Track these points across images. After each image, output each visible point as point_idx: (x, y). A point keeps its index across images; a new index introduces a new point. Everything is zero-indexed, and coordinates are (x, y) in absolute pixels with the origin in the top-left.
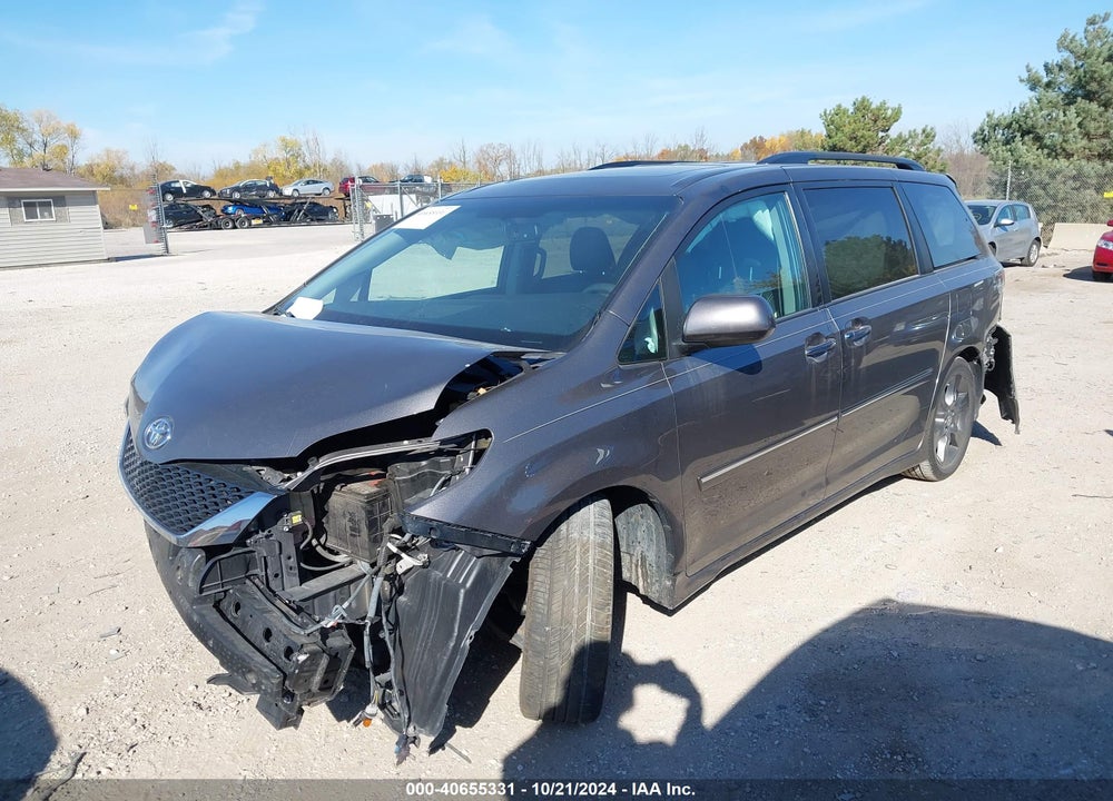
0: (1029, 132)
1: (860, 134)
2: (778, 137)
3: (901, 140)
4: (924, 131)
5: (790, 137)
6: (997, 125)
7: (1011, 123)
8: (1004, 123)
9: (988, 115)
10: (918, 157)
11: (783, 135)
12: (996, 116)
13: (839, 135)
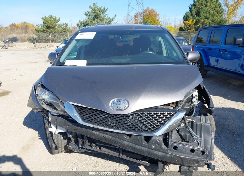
0: (88, 25)
1: (53, 23)
2: (19, 24)
3: (61, 25)
4: (66, 23)
5: (22, 23)
6: (81, 23)
7: (84, 23)
8: (83, 22)
9: (80, 21)
10: (66, 29)
11: (20, 23)
12: (81, 21)
13: (48, 23)
